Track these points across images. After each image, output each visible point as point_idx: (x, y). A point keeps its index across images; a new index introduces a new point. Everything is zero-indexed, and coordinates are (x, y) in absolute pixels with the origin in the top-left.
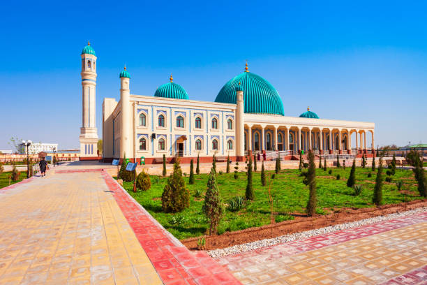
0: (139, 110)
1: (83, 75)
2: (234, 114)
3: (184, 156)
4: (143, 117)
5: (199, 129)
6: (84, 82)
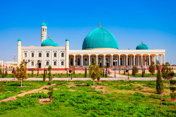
0: (24, 52)
2: (64, 50)
3: (41, 68)
4: (26, 54)
5: (48, 57)
6: (42, 37)
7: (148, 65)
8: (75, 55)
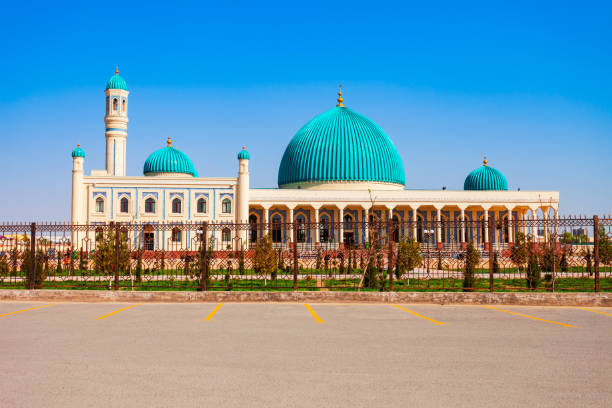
0: (95, 193)
1: (107, 122)
2: (234, 191)
3: (155, 249)
4: (100, 201)
5: (178, 214)
6: (109, 133)
7: (507, 240)
8: (267, 206)
